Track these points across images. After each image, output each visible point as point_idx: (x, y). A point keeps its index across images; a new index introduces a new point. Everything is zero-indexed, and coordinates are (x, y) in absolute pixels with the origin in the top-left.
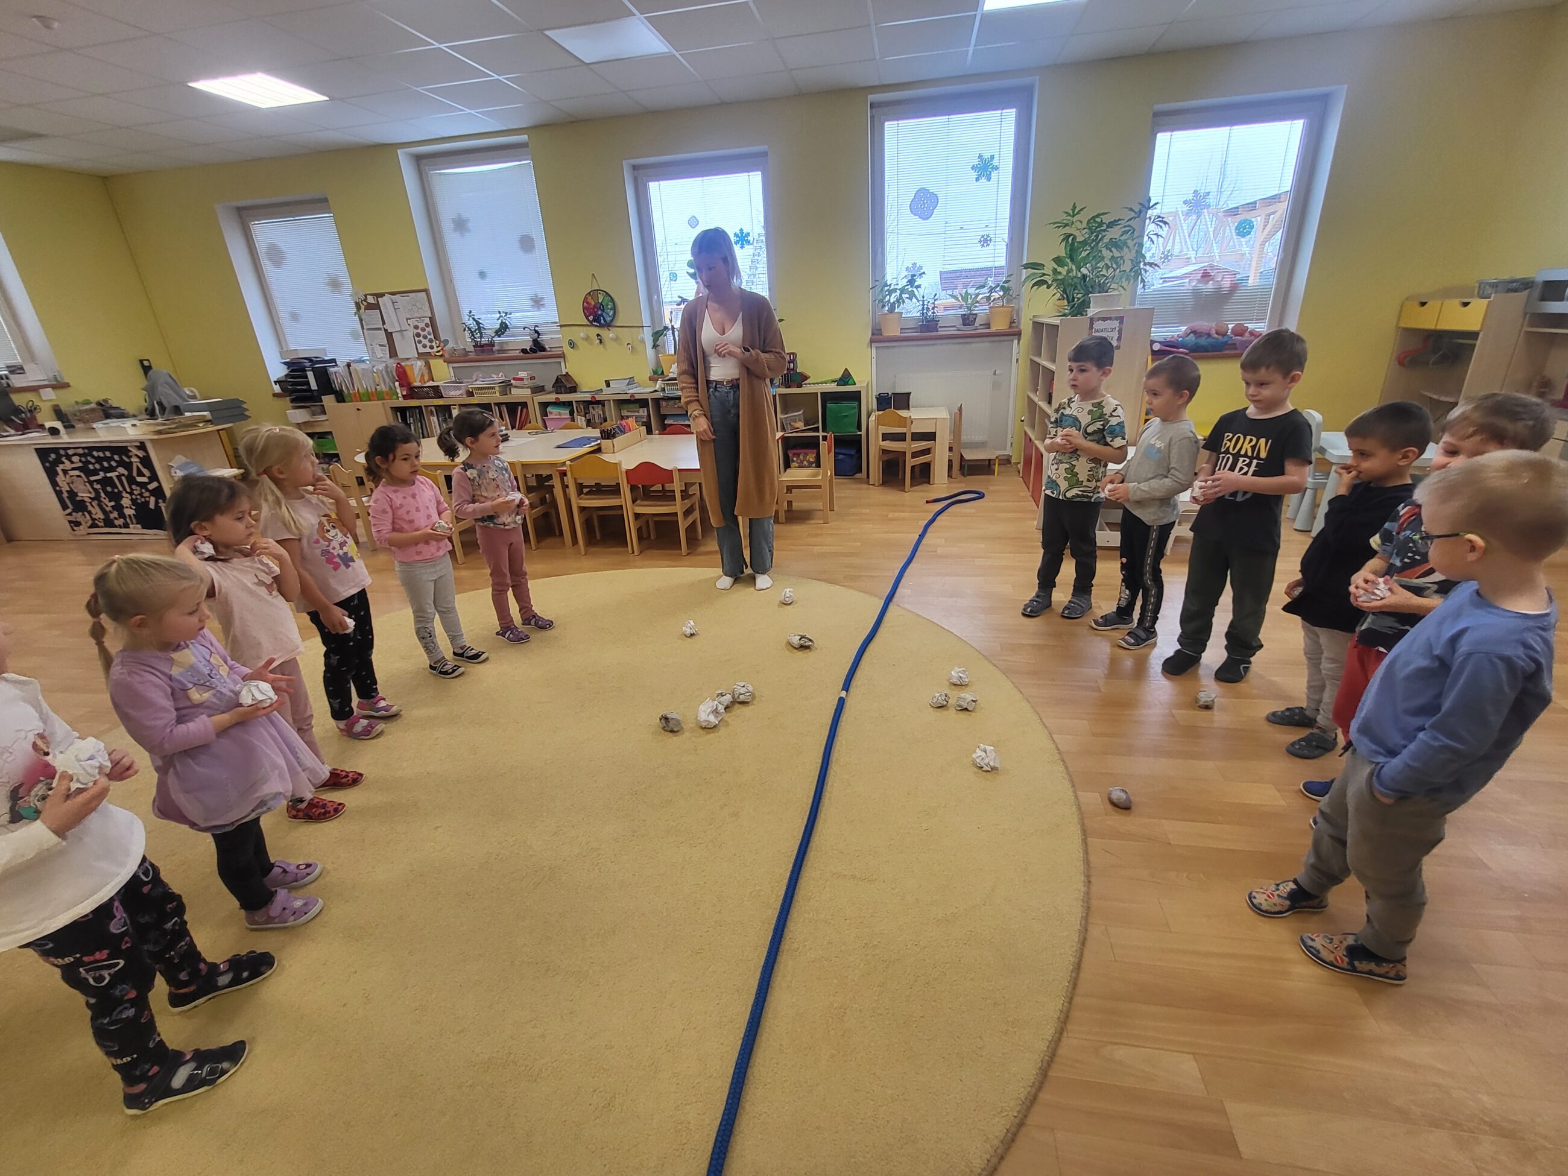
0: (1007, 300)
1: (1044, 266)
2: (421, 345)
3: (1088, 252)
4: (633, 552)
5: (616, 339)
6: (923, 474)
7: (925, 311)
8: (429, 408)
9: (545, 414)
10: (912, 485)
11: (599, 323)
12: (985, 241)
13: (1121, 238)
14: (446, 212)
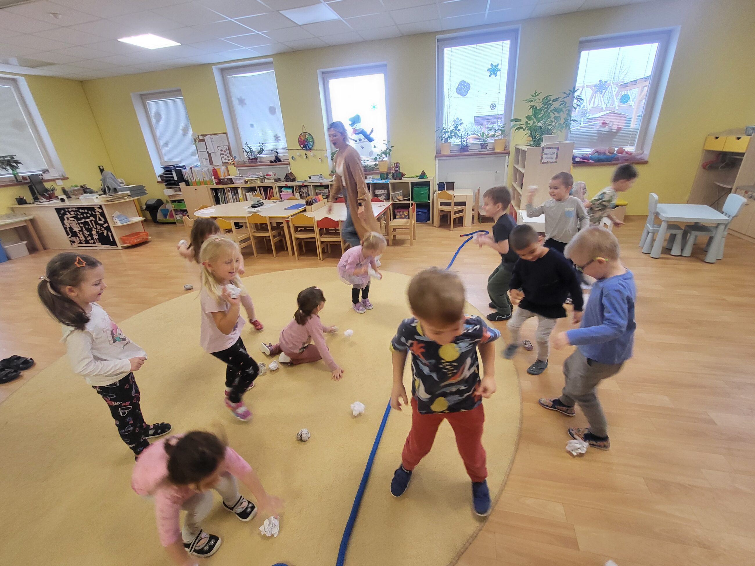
0: (503, 136)
1: (521, 120)
2: (224, 159)
3: (542, 115)
4: (320, 259)
5: (314, 156)
6: (460, 222)
7: (462, 142)
8: (228, 189)
9: (280, 192)
10: (454, 227)
11: (306, 148)
12: (493, 107)
13: (560, 107)
14: (235, 95)
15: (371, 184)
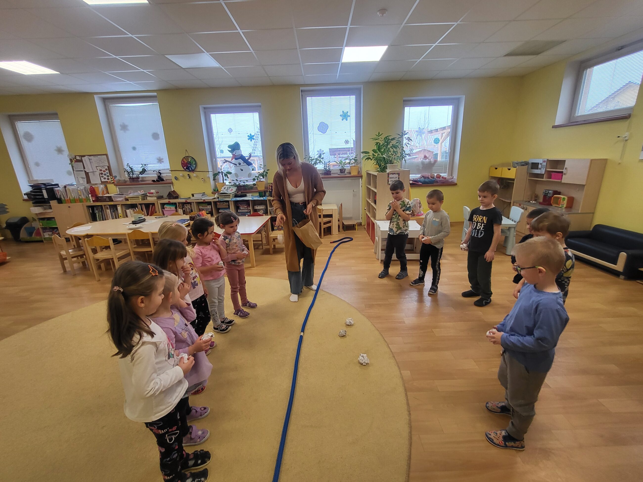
1: (369, 152)
3: (385, 149)
5: (197, 177)
6: (328, 231)
7: (326, 167)
9: (163, 208)
10: (324, 236)
11: (189, 169)
12: (347, 142)
13: (396, 144)
15: (251, 200)
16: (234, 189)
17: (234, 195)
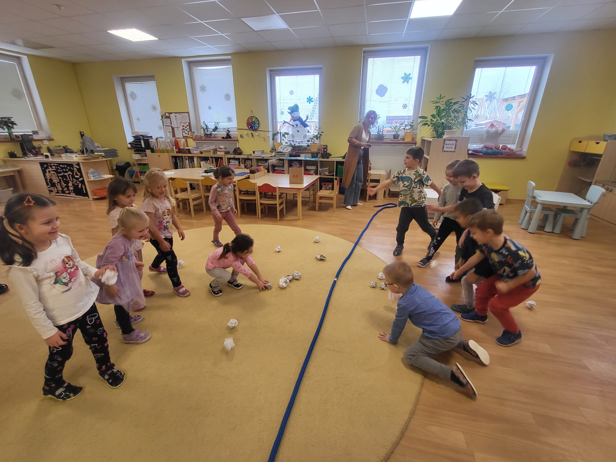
0: (412, 130)
1: (427, 117)
2: (184, 133)
3: (445, 113)
4: (259, 218)
5: (259, 135)
7: (379, 132)
8: (186, 157)
9: (229, 162)
10: (369, 200)
11: (253, 129)
12: (405, 106)
13: (459, 109)
14: (198, 84)
15: (304, 160)
16: (290, 149)
17: (289, 155)
